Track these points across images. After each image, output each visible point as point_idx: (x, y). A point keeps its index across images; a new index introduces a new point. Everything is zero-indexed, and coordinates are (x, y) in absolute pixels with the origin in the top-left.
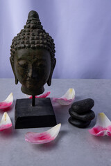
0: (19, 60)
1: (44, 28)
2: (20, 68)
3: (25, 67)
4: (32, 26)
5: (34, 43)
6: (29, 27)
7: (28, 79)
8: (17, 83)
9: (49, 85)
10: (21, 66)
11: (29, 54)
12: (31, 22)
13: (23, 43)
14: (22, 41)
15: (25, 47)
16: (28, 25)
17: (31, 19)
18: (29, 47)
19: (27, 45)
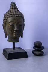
5: (16, 14)
7: (14, 32)
9: (22, 37)
12: (13, 6)
19: (13, 15)
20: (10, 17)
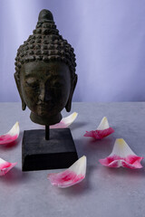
0: (27, 77)
1: (60, 34)
2: (28, 89)
3: (35, 86)
4: (43, 30)
5: (47, 54)
6: (40, 32)
7: (40, 102)
8: (24, 109)
9: (68, 110)
10: (30, 85)
11: (41, 69)
12: (43, 25)
13: (32, 53)
14: (30, 51)
15: (34, 59)
16: (38, 30)
17: (43, 20)
18: (41, 59)
19: (37, 57)
20: (28, 61)
